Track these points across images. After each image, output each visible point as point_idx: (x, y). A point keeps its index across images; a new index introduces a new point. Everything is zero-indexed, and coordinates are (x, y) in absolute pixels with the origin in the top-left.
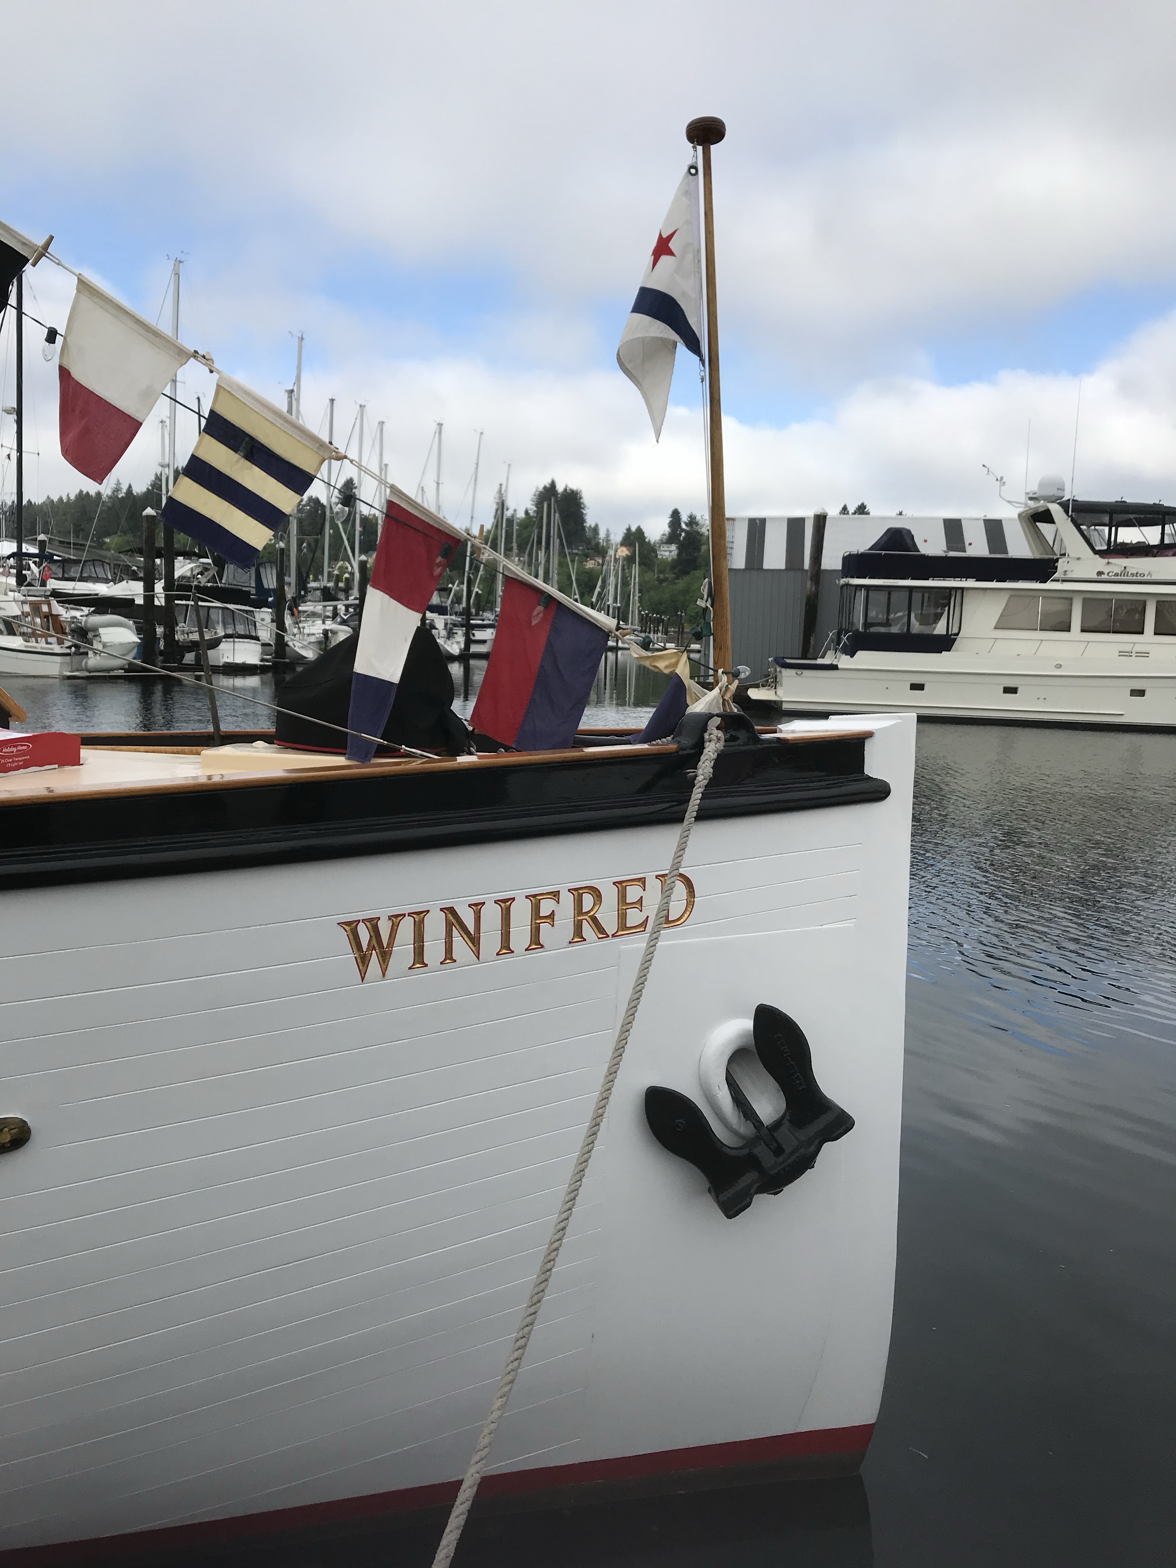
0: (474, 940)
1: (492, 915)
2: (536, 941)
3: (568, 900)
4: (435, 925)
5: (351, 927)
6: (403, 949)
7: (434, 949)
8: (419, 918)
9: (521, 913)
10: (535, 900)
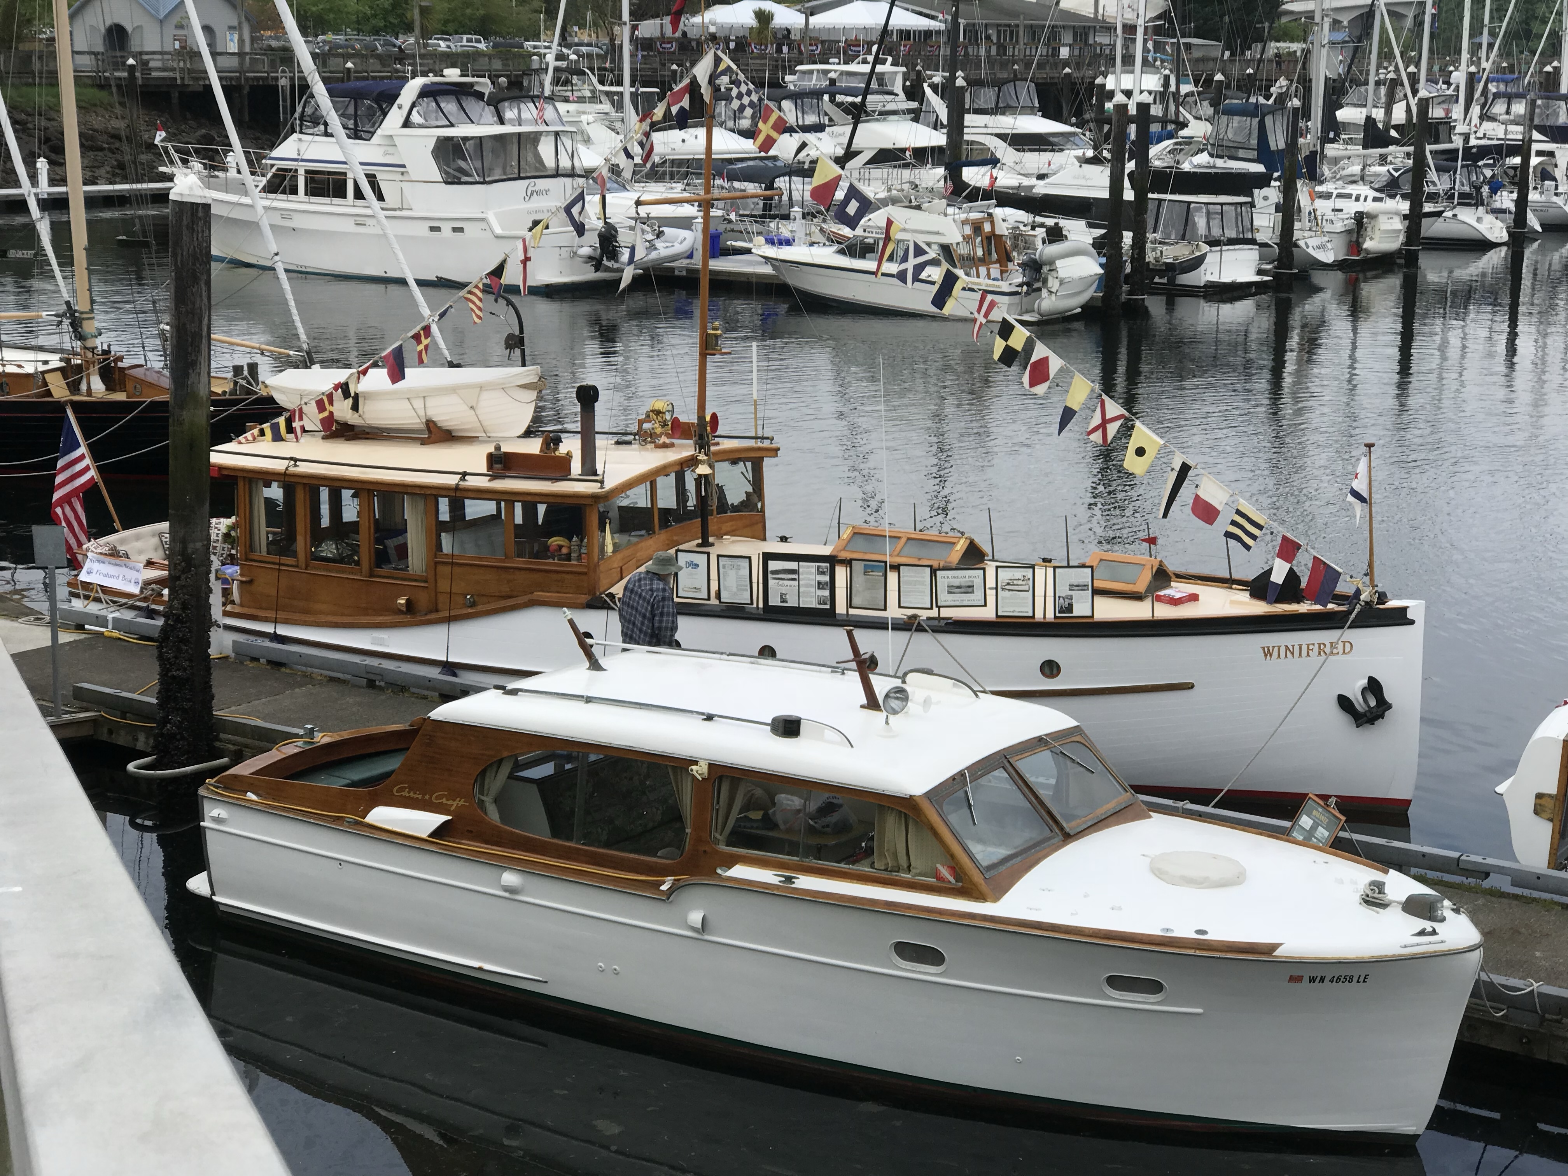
0: (1293, 653)
1: (1297, 648)
2: (1308, 655)
3: (1317, 646)
4: (1283, 650)
5: (1263, 648)
6: (1275, 654)
7: (1283, 654)
8: (1279, 647)
9: (1304, 648)
10: (1308, 645)
